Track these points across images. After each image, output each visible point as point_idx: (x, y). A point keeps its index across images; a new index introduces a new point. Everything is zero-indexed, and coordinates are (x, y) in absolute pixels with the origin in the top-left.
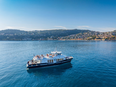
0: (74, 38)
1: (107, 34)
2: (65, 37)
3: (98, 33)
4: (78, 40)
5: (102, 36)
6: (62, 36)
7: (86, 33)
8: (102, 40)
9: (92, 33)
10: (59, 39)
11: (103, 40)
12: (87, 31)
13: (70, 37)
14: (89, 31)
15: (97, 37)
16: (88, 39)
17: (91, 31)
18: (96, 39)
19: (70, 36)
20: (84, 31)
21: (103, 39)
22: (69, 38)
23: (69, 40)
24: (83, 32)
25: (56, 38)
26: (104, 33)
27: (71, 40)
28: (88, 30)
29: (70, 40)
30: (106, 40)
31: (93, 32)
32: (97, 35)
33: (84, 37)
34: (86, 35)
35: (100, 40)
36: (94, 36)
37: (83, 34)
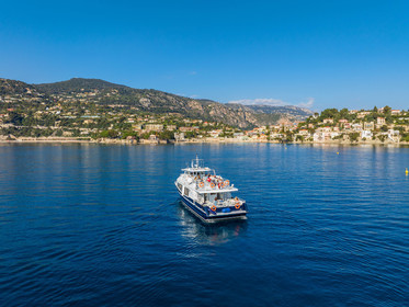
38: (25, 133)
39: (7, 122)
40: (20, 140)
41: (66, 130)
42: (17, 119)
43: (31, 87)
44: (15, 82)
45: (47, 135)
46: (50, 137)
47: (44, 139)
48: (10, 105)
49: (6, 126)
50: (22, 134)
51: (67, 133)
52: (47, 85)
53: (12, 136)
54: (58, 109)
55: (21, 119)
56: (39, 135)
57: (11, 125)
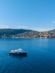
0: (23, 36)
1: (45, 33)
2: (16, 35)
3: (39, 33)
6: (13, 35)
10: (11, 37)
11: (46, 37)
12: (30, 31)
17: (33, 31)
22: (19, 36)
25: (9, 36)
30: (48, 37)
31: (35, 32)
35: (44, 37)
37: (29, 33)
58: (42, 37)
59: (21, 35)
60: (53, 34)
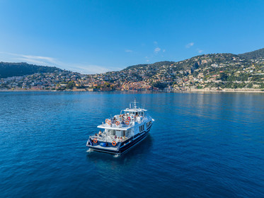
0: (20, 85)
1: (96, 78)
3: (78, 76)
4: (33, 89)
5: (86, 81)
7: (52, 75)
8: (87, 91)
9: (65, 75)
11: (90, 90)
12: (53, 70)
13: (8, 83)
14: (58, 70)
15: (77, 85)
16: (57, 87)
17: (62, 71)
18: (75, 89)
19: (9, 79)
20: (44, 70)
21: (90, 88)
23: (6, 90)
24: (44, 72)
26: (88, 77)
27: (12, 89)
28: (55, 68)
29: (9, 90)
30: (96, 89)
31: (66, 73)
32: (76, 80)
33: (46, 82)
34: (52, 78)
35: (84, 90)
36: (71, 82)
37: (45, 77)
38: (228, 86)
39: (219, 79)
40: (224, 90)
41: (255, 83)
42: (224, 77)
43: (236, 56)
44: (227, 54)
45: (241, 87)
46: (243, 89)
47: (239, 90)
48: (221, 69)
49: (218, 82)
50: (226, 87)
51: (256, 86)
52: (248, 54)
53: (220, 88)
54: (252, 69)
55: (227, 77)
56: (236, 87)
57: (220, 81)
58: (79, 90)
59: (14, 81)
60: (116, 80)
